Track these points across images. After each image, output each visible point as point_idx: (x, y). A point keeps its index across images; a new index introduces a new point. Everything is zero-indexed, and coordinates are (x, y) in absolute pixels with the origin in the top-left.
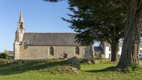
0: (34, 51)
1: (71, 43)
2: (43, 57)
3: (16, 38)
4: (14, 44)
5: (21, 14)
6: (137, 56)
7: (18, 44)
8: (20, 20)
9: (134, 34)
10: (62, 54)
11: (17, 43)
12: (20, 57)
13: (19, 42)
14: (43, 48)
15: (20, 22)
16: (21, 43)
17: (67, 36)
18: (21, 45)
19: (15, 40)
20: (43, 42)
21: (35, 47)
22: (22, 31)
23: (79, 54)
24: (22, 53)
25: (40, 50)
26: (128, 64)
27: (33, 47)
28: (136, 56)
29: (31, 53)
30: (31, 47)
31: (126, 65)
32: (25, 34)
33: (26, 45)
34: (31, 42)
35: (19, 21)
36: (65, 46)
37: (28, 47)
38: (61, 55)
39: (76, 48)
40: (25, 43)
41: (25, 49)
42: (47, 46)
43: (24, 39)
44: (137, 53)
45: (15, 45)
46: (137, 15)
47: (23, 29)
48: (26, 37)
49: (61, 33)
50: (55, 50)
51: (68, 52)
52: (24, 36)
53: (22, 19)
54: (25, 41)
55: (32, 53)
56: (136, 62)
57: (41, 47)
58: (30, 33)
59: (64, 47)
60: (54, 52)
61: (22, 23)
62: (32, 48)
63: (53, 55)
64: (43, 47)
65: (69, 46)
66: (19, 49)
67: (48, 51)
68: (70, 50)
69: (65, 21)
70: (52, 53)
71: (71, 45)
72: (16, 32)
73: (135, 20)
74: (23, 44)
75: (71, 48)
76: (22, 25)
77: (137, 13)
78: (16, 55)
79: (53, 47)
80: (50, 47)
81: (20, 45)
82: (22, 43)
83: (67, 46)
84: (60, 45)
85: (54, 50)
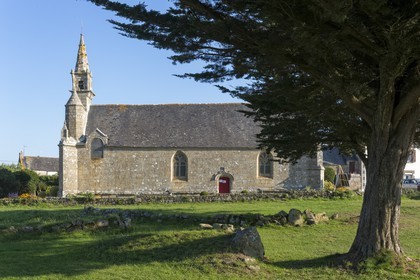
0: (125, 166)
1: (245, 137)
2: (153, 184)
3: (68, 125)
4: (61, 146)
5: (80, 45)
6: (391, 233)
7: (74, 143)
8: (79, 63)
9: (386, 184)
10: (214, 176)
11: (71, 141)
12: (79, 185)
13: (75, 137)
14: (152, 156)
15: (79, 72)
16: (84, 139)
17: (232, 116)
18: (83, 146)
19: (65, 131)
20: (152, 136)
21: (126, 153)
22: (83, 100)
23: (271, 177)
24: (87, 172)
25: (143, 163)
26: (370, 251)
27: (122, 152)
28: (389, 232)
29: (115, 172)
30: (114, 154)
31: (365, 253)
32: (95, 111)
33: (98, 146)
34: (113, 138)
35: (77, 66)
36: (225, 149)
37: (106, 152)
38: (213, 179)
39: (260, 156)
40: (95, 139)
41: (94, 159)
42: (167, 148)
43: (90, 127)
44: (392, 226)
45: (64, 148)
46: (392, 142)
47: (89, 94)
48: (98, 120)
49: (214, 105)
50: (193, 162)
51: (233, 169)
52: (91, 117)
53: (85, 60)
54: (94, 135)
55: (117, 173)
56: (387, 247)
57: (146, 153)
58: (112, 106)
59: (222, 152)
60: (189, 168)
61: (85, 74)
62: (116, 158)
63: (186, 180)
64: (152, 152)
65: (238, 149)
66: (76, 160)
67: (170, 167)
68: (241, 161)
69: (228, 93)
70: (182, 172)
71: (246, 145)
72: (67, 106)
73: (387, 153)
74: (88, 143)
75: (246, 154)
76: (86, 79)
77: (390, 138)
78: (66, 181)
79: (187, 153)
80: (175, 152)
81: (78, 146)
82: (85, 141)
83: (231, 149)
84: (209, 146)
85: (189, 163)
